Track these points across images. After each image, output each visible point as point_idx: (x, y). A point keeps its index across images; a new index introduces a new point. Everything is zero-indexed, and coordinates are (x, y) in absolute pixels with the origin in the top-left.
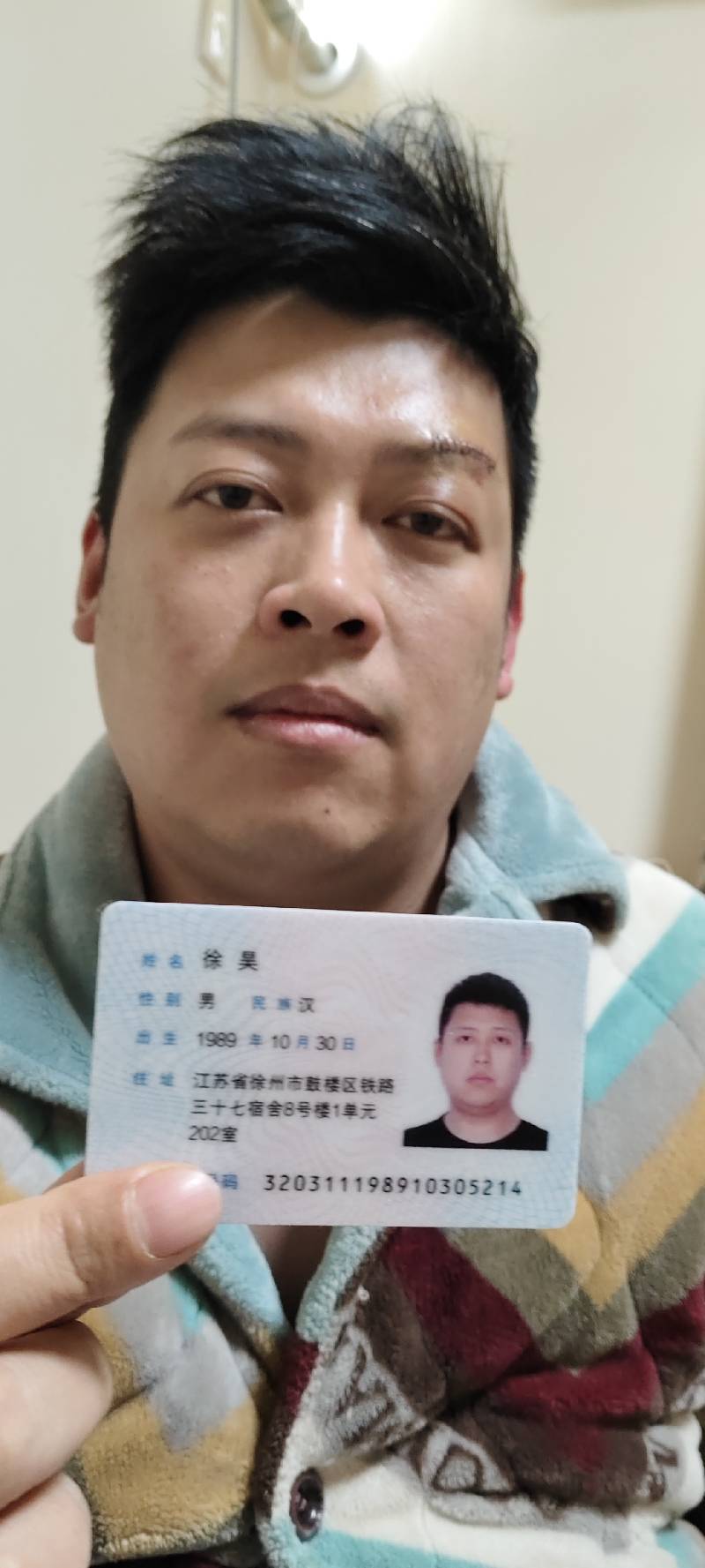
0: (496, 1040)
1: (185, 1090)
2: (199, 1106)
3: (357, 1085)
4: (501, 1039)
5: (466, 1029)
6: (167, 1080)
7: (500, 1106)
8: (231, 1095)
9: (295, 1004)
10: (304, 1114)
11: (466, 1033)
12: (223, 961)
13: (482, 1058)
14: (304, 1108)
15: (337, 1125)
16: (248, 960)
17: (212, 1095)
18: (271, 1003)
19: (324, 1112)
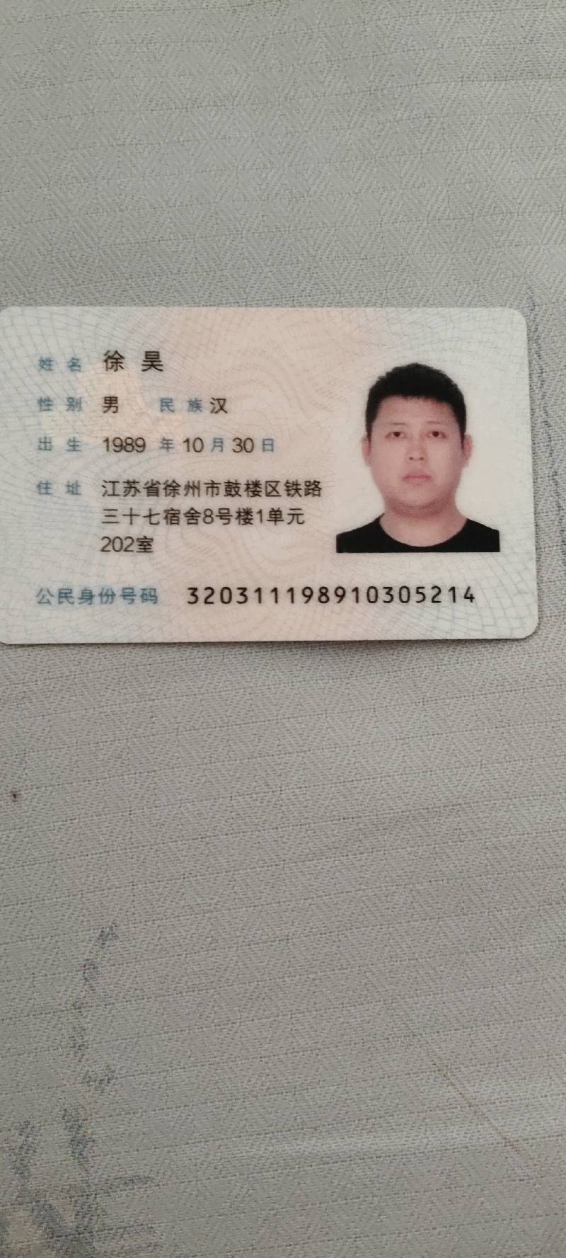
0: (431, 435)
1: (92, 497)
2: (110, 516)
3: (281, 488)
4: (436, 434)
5: (396, 424)
6: (73, 489)
7: (443, 504)
8: (143, 503)
9: (206, 405)
10: (226, 521)
11: (396, 429)
12: (126, 363)
13: (416, 455)
14: (224, 515)
15: (260, 531)
16: (152, 361)
17: (122, 504)
18: (181, 405)
19: (247, 519)
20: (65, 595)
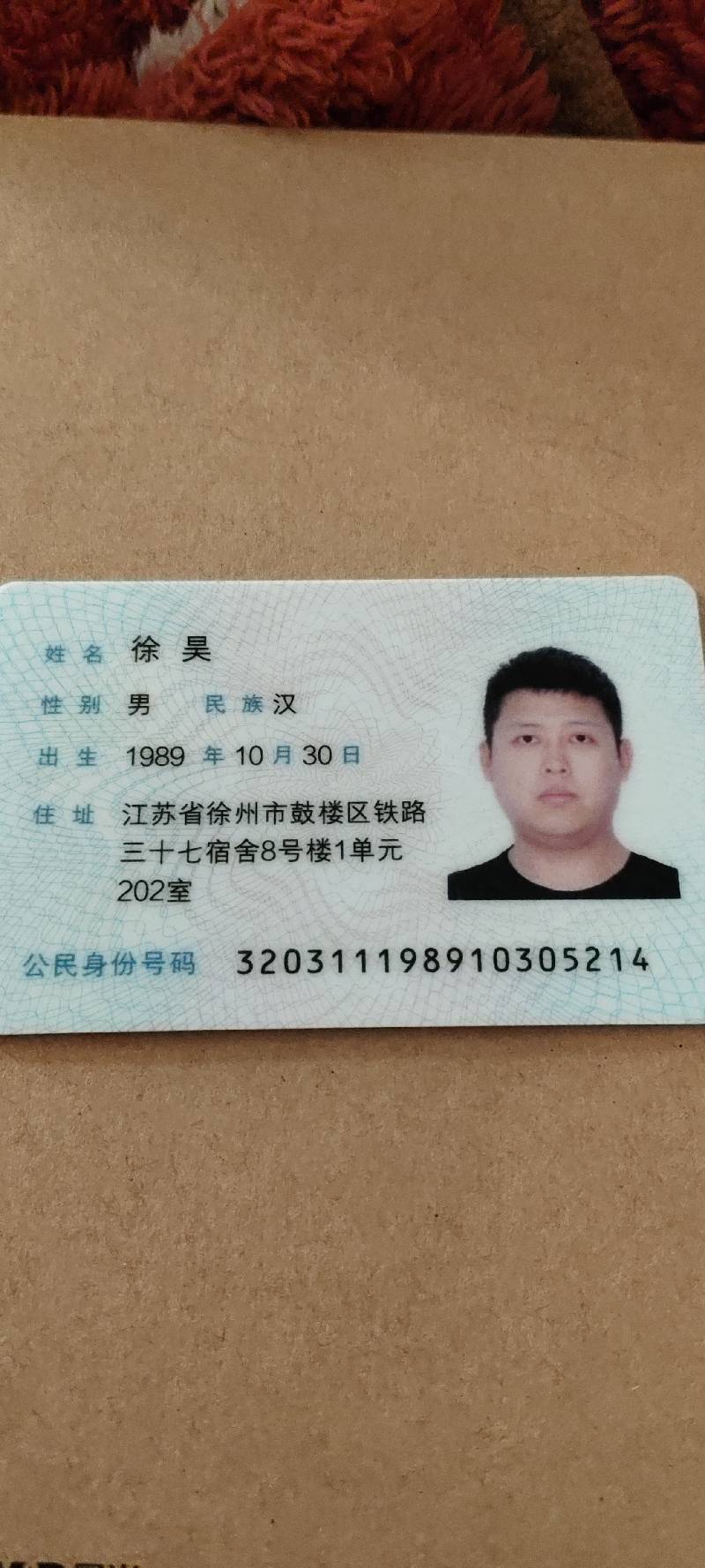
0: (575, 739)
1: (110, 830)
2: (132, 852)
3: (370, 812)
4: (581, 738)
5: (527, 725)
6: (83, 816)
7: (596, 832)
8: (178, 834)
9: (268, 704)
10: (294, 857)
11: (527, 732)
12: (160, 651)
13: (556, 766)
14: (291, 848)
15: (341, 873)
16: (197, 648)
17: (149, 836)
18: (233, 704)
19: (322, 853)
20: (64, 963)
